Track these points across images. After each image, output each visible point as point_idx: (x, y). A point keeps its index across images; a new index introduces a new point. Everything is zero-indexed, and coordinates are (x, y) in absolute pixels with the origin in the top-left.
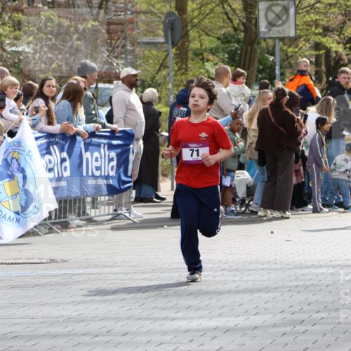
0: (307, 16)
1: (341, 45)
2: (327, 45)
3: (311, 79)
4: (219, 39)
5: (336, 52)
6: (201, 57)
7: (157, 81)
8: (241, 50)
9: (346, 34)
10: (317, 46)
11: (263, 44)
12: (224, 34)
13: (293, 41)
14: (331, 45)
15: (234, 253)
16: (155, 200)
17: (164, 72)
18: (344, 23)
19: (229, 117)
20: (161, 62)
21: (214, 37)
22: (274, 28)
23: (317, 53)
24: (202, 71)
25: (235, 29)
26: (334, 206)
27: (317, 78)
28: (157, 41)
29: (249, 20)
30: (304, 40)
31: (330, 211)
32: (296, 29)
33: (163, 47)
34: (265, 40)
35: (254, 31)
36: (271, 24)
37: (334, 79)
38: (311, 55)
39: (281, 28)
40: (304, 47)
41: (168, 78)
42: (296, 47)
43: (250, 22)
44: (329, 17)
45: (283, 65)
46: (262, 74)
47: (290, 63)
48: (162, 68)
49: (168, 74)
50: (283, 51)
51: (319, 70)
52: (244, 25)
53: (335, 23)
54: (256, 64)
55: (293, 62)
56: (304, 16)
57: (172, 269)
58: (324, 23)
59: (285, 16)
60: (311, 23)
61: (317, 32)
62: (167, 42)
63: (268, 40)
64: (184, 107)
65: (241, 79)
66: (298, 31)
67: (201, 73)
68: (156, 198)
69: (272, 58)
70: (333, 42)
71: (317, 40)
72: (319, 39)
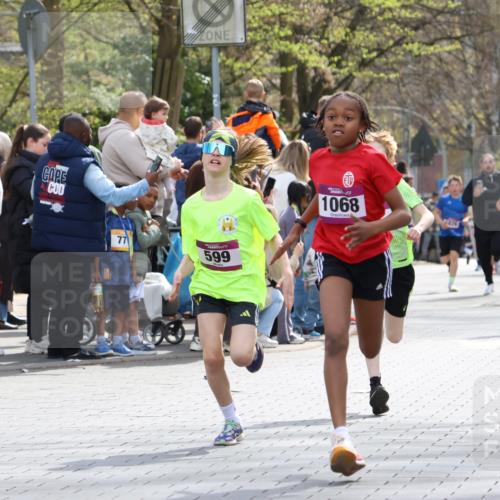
0: (265, 8)
1: (324, 58)
2: (300, 57)
3: (274, 115)
4: (115, 46)
5: (315, 69)
6: (85, 77)
7: (9, 118)
8: (155, 65)
9: (331, 39)
10: (284, 59)
11: (192, 56)
12: (124, 39)
13: (243, 50)
14: (306, 57)
15: (142, 414)
16: (7, 324)
17: (22, 104)
18: (328, 19)
19: (144, 181)
20: (16, 86)
21: (107, 43)
22: (209, 29)
23: (284, 69)
24: (88, 101)
25: (143, 29)
26: (314, 332)
27: (283, 114)
28: (9, 49)
29: (167, 13)
30: (262, 49)
31: (307, 340)
32: (247, 30)
33: (20, 61)
34: (195, 48)
35: (176, 33)
36: (203, 22)
37: (310, 116)
38: (273, 75)
39: (221, 29)
40: (261, 61)
41: (28, 115)
42: (248, 60)
43: (169, 18)
44: (303, 10)
45: (227, 92)
46: (190, 107)
47: (237, 88)
48: (18, 97)
49: (29, 107)
50: (228, 66)
51: (288, 99)
52: (158, 21)
53: (313, 19)
54: (181, 90)
55: (242, 85)
56: (261, 7)
57: (36, 444)
58: (294, 20)
59: (227, 8)
60: (273, 20)
61: (282, 34)
62: (25, 52)
63: (200, 49)
64: (62, 164)
65: (160, 115)
66: (250, 34)
67: (86, 105)
68: (8, 321)
69: (208, 79)
70: (310, 53)
71: (283, 48)
72: (286, 46)
